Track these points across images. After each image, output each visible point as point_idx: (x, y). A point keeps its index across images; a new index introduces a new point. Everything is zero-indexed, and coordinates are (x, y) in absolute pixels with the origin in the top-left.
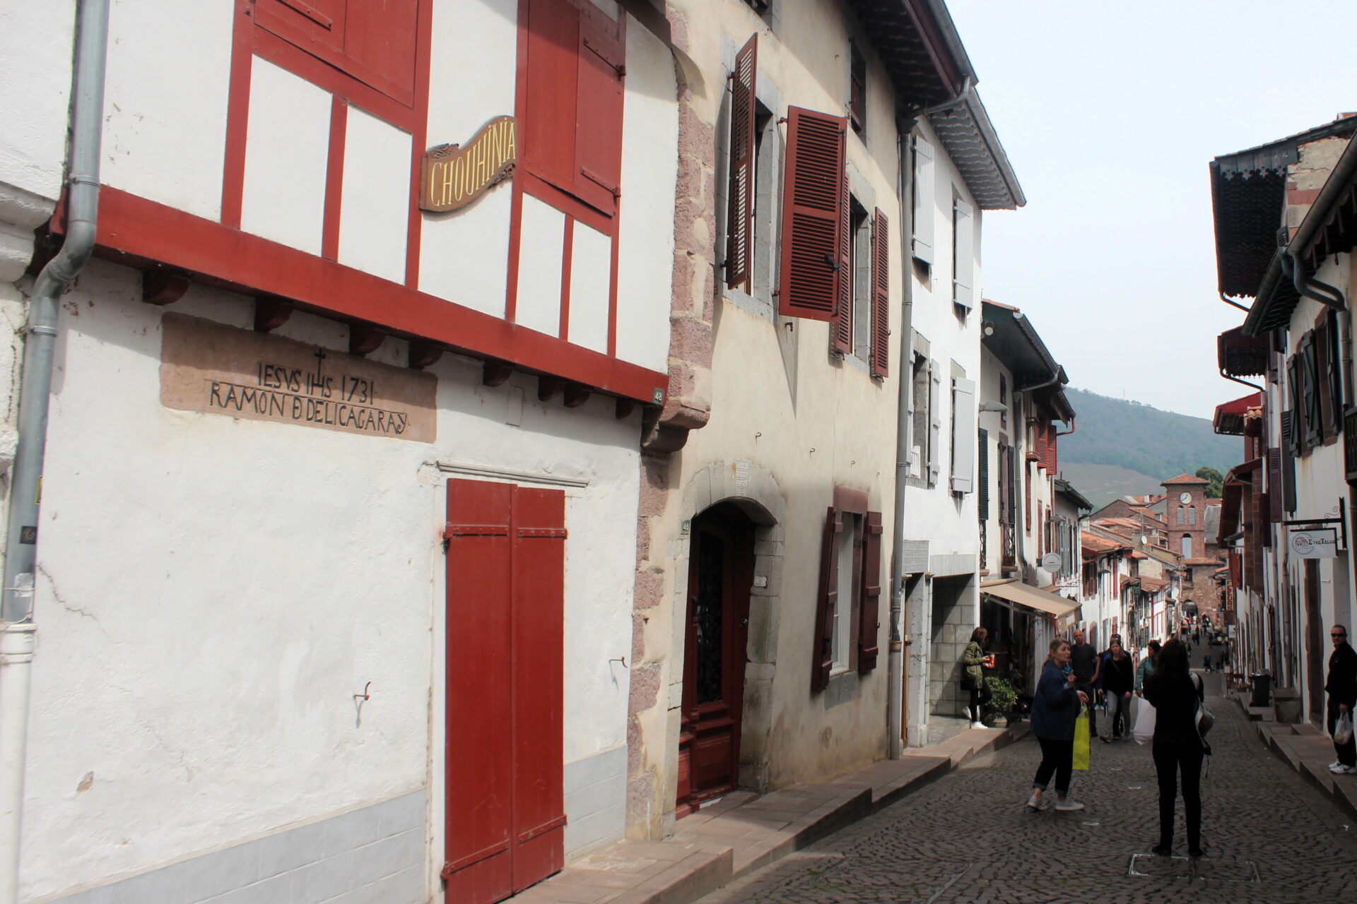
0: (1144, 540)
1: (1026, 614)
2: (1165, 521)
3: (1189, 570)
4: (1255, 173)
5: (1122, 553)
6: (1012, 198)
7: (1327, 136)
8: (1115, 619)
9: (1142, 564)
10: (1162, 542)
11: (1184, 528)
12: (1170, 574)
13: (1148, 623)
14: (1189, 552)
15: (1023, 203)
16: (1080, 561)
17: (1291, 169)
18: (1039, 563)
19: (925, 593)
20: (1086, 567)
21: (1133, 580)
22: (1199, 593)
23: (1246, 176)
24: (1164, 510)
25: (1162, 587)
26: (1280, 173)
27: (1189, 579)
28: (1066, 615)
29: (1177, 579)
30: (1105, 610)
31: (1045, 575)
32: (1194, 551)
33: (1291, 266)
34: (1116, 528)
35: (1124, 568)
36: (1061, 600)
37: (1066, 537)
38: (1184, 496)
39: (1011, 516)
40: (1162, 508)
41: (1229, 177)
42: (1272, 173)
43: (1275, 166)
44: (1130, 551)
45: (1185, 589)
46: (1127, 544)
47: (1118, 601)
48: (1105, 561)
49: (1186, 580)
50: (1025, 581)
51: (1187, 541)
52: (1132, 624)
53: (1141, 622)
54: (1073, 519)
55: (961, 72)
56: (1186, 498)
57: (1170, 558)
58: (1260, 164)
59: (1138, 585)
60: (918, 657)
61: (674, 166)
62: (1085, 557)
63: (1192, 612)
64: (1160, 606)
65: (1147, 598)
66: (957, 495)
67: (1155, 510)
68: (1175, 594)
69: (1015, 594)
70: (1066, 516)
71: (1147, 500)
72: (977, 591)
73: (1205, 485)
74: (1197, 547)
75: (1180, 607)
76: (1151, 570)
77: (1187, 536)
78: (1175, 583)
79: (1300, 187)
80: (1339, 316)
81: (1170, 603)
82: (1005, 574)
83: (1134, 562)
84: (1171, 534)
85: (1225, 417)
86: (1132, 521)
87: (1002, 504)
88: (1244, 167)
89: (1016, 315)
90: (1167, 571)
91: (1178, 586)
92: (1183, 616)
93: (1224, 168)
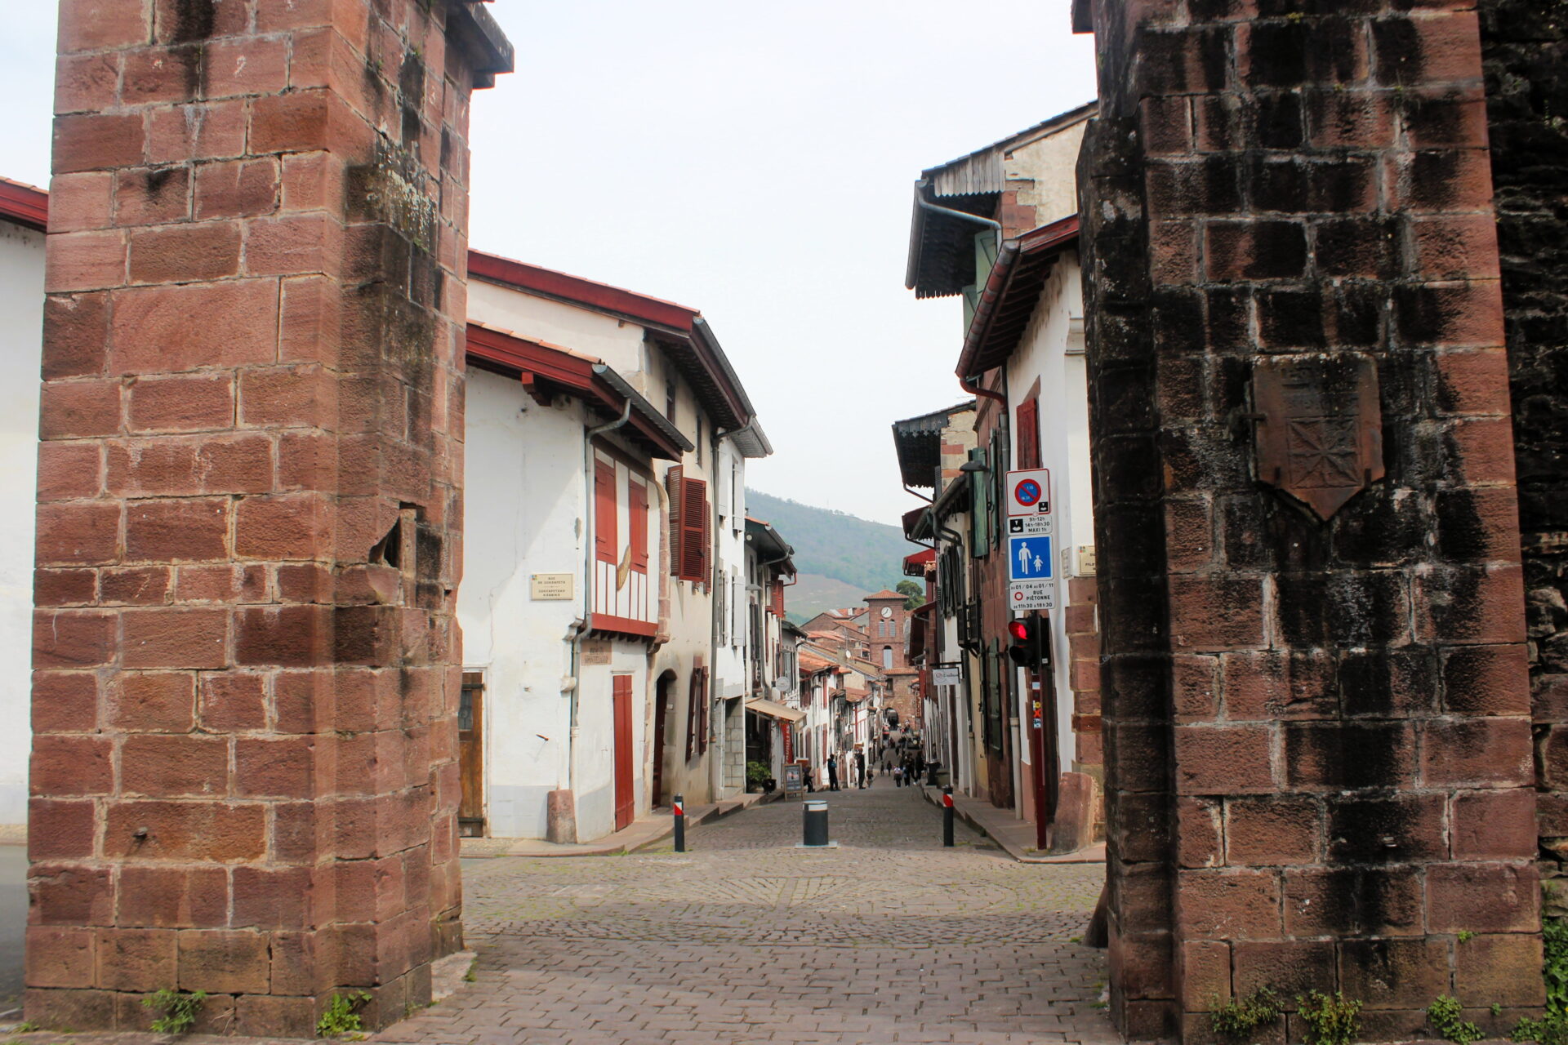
0: (848, 655)
1: (768, 719)
2: (868, 633)
3: (890, 680)
4: (921, 433)
5: (830, 670)
6: (764, 450)
7: (966, 410)
8: (825, 725)
9: (846, 677)
10: (865, 653)
11: (884, 640)
12: (871, 685)
13: (853, 729)
14: (890, 661)
15: (771, 453)
16: (798, 679)
17: (944, 431)
18: (774, 684)
19: (722, 707)
20: (802, 684)
21: (840, 693)
22: (900, 701)
23: (915, 435)
24: (867, 623)
25: (864, 697)
26: (937, 433)
27: (890, 688)
28: (798, 722)
29: (878, 689)
30: (817, 718)
31: (776, 692)
32: (895, 662)
33: (932, 519)
34: (822, 640)
35: (831, 682)
36: (788, 709)
37: (788, 661)
38: (884, 610)
39: (757, 653)
40: (864, 620)
41: (904, 435)
42: (931, 433)
43: (933, 428)
44: (837, 668)
45: (886, 697)
46: (833, 662)
47: (827, 710)
48: (817, 678)
49: (887, 688)
50: (766, 698)
51: (888, 652)
52: (838, 730)
53: (846, 728)
54: (793, 646)
55: (747, 412)
56: (887, 612)
57: (871, 670)
58: (924, 427)
59: (844, 696)
60: (719, 747)
61: (659, 536)
62: (801, 676)
63: (894, 722)
64: (863, 714)
65: (851, 707)
66: (735, 648)
67: (859, 622)
68: (877, 703)
69: (761, 706)
70: (788, 645)
71: (850, 612)
72: (744, 706)
73: (905, 600)
74: (897, 658)
75: (881, 715)
76: (855, 682)
77: (888, 647)
78: (876, 693)
79: (949, 443)
80: (958, 548)
81: (872, 711)
82: (754, 695)
83: (840, 676)
84: (873, 646)
85: (911, 566)
86: (836, 633)
87: (752, 646)
88: (913, 429)
89: (768, 528)
90: (869, 682)
91: (879, 696)
92: (886, 725)
93: (901, 429)
